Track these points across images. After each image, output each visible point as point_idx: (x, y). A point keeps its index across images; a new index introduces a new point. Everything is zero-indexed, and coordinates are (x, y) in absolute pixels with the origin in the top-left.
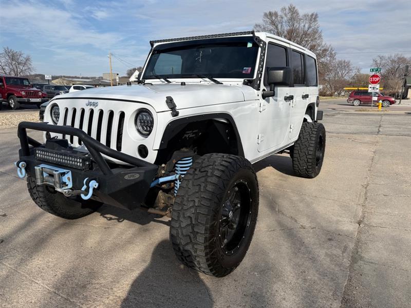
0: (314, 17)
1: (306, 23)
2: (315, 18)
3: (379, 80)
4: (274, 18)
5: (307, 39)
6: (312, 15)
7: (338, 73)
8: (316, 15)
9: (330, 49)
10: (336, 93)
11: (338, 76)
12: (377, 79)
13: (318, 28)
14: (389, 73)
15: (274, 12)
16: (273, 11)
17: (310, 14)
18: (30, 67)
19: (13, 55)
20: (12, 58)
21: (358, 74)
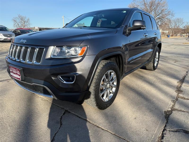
9: (172, 11)
10: (175, 35)
11: (176, 26)
18: (29, 23)
19: (22, 18)
20: (22, 19)
21: (187, 25)
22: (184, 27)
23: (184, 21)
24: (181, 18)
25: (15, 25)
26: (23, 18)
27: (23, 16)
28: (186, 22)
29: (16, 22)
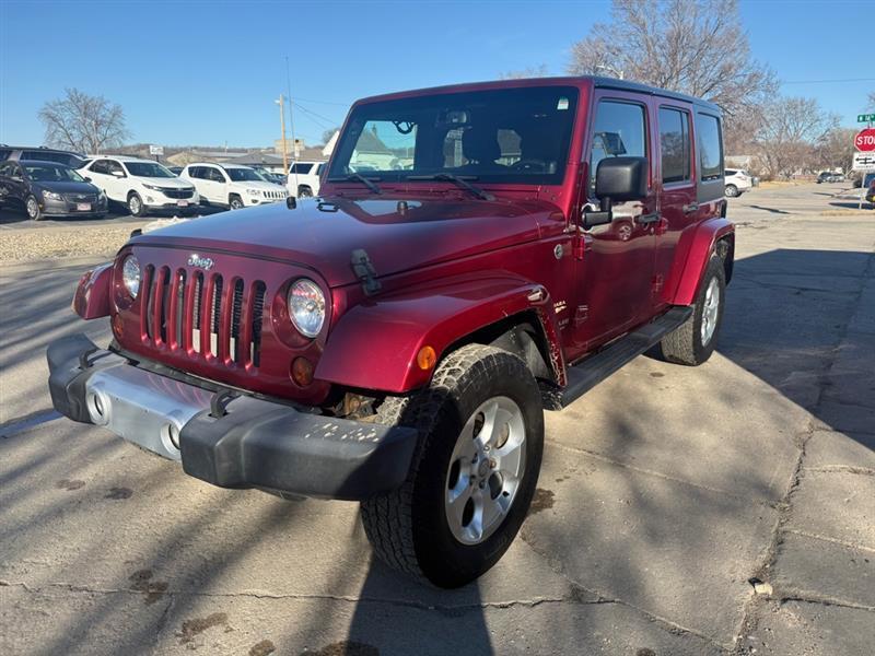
1: (711, 16)
2: (732, 5)
5: (712, 52)
7: (787, 127)
9: (766, 74)
10: (781, 174)
11: (787, 136)
18: (120, 128)
19: (86, 107)
20: (85, 113)
21: (834, 129)
22: (822, 139)
23: (818, 113)
24: (807, 100)
25: (52, 137)
26: (90, 104)
27: (92, 99)
28: (827, 115)
29: (59, 125)
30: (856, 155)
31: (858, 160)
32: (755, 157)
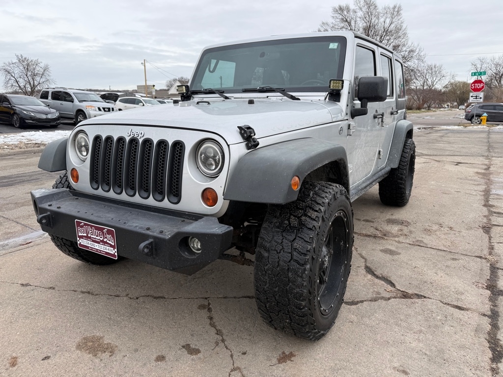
0: (396, 10)
1: (386, 17)
2: (398, 12)
3: (483, 87)
4: (346, 13)
5: (388, 38)
6: (395, 7)
7: (427, 80)
8: (400, 7)
9: (418, 50)
10: (425, 106)
11: (427, 85)
12: (481, 85)
13: (402, 23)
14: (491, 80)
15: (345, 6)
16: (343, 4)
17: (392, 6)
18: (48, 78)
19: (28, 65)
20: (27, 69)
21: (452, 81)
22: (446, 87)
23: (443, 72)
24: (437, 65)
25: (7, 82)
26: (30, 64)
27: (32, 61)
28: (449, 74)
29: (12, 75)
30: (471, 94)
31: (472, 97)
32: (410, 97)
